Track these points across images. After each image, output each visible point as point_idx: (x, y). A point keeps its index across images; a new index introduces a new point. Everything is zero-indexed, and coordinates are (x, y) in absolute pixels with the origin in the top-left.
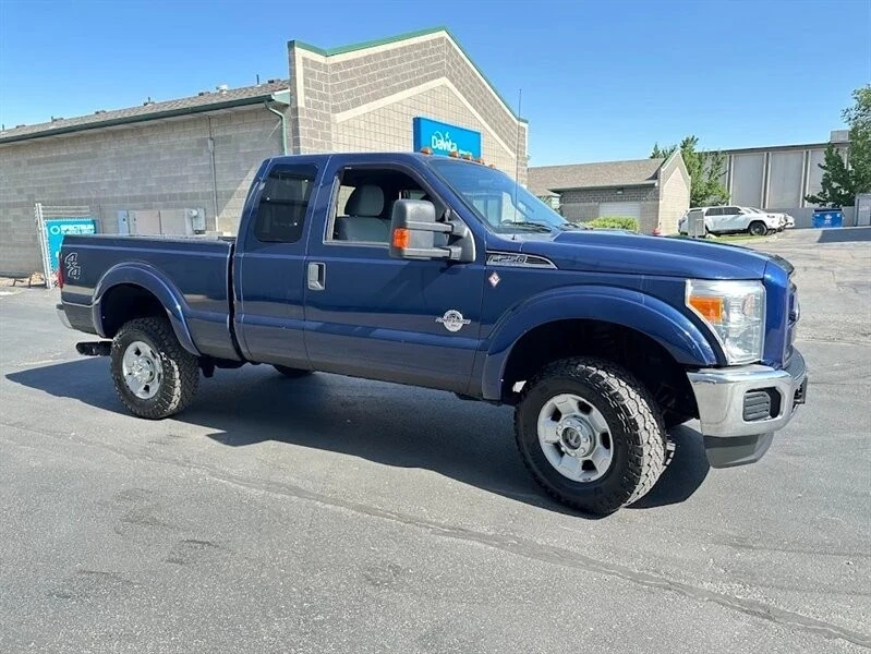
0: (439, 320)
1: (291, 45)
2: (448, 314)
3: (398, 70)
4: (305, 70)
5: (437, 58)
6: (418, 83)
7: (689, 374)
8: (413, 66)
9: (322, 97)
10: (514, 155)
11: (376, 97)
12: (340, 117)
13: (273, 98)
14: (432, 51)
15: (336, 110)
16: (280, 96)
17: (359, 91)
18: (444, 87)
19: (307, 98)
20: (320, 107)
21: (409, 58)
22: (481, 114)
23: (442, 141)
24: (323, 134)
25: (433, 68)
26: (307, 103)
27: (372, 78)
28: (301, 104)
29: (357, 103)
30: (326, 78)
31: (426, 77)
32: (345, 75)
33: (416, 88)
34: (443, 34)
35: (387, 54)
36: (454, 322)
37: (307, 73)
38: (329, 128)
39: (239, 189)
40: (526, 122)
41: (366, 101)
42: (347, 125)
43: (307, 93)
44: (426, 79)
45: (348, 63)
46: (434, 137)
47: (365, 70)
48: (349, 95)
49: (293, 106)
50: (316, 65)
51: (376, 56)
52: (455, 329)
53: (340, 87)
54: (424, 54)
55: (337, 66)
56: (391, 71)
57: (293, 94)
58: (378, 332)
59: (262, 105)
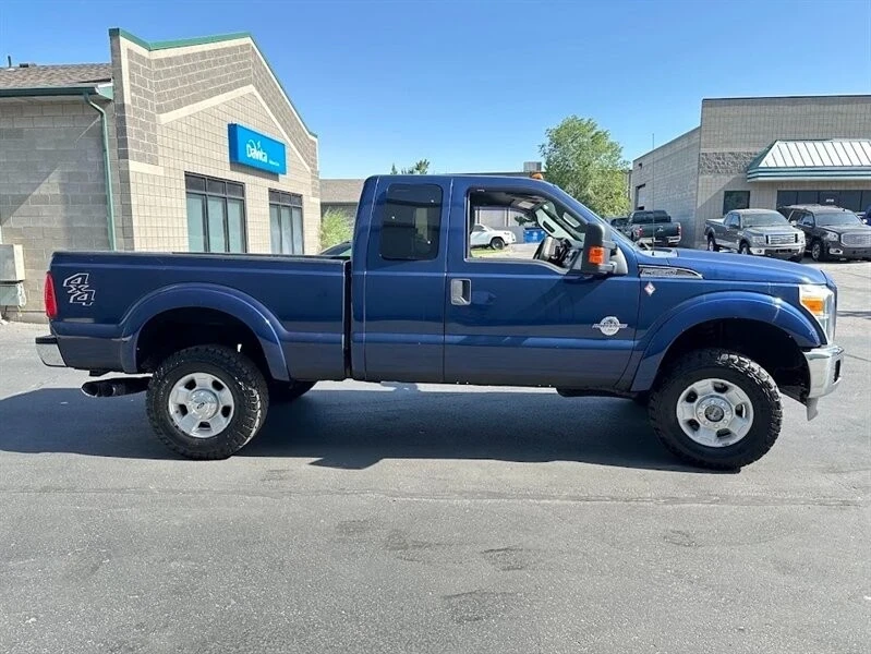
0: (596, 326)
1: (114, 33)
2: (604, 321)
3: (214, 72)
4: (130, 63)
5: (245, 65)
6: (230, 89)
7: (806, 354)
8: (226, 70)
9: (148, 95)
10: (309, 169)
11: (196, 100)
12: (165, 118)
13: (97, 91)
14: (241, 57)
15: (160, 110)
16: (104, 90)
17: (181, 92)
18: (251, 94)
19: (133, 94)
20: (146, 106)
21: (222, 62)
22: (282, 125)
23: (255, 150)
24: (149, 135)
25: (243, 74)
26: (133, 100)
27: (191, 79)
28: (127, 101)
29: (179, 105)
30: (150, 75)
31: (236, 83)
32: (167, 73)
33: (229, 93)
34: (248, 40)
35: (203, 55)
36: (610, 327)
37: (132, 67)
38: (154, 129)
39: (35, 193)
40: (316, 136)
41: (187, 102)
42: (170, 127)
43: (133, 89)
44: (237, 86)
45: (169, 60)
46: (248, 146)
47: (185, 70)
48: (171, 95)
49: (118, 102)
50: (140, 58)
51: (194, 55)
52: (611, 333)
53: (164, 86)
54: (235, 58)
55: (159, 62)
56: (208, 74)
57: (118, 89)
58: (530, 341)
59: (82, 98)
